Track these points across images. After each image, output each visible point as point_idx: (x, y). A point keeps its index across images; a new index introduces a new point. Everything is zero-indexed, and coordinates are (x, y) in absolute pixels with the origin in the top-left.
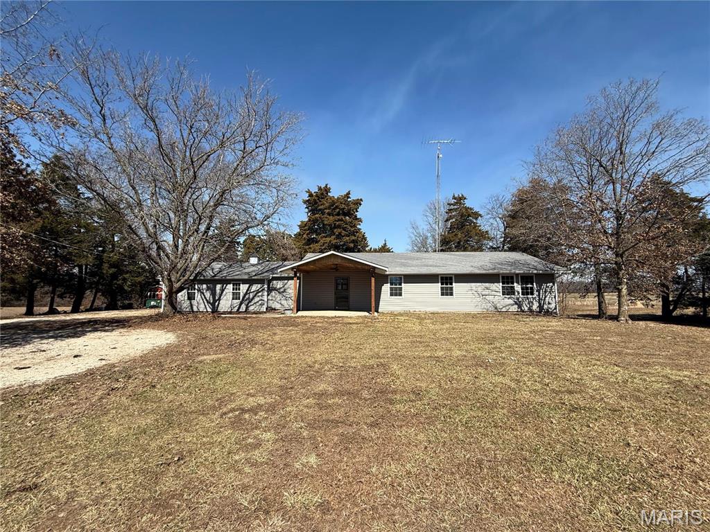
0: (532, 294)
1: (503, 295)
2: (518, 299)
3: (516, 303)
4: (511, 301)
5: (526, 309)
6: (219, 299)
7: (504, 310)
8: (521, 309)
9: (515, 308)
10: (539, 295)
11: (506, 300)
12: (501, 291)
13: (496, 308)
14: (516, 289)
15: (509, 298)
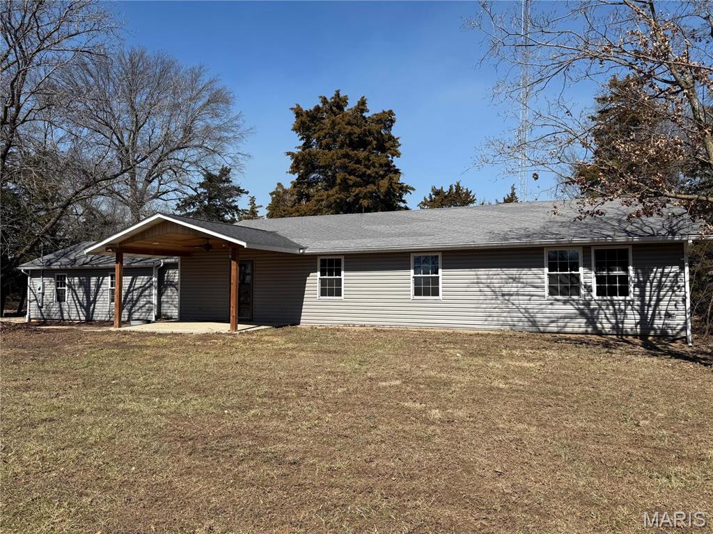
0: (625, 292)
1: (551, 294)
2: (587, 304)
3: (582, 314)
4: (570, 309)
5: (607, 327)
6: (95, 301)
7: (553, 328)
8: (595, 328)
9: (579, 325)
10: (642, 295)
11: (559, 306)
12: (546, 284)
13: (534, 323)
14: (582, 280)
15: (565, 302)
